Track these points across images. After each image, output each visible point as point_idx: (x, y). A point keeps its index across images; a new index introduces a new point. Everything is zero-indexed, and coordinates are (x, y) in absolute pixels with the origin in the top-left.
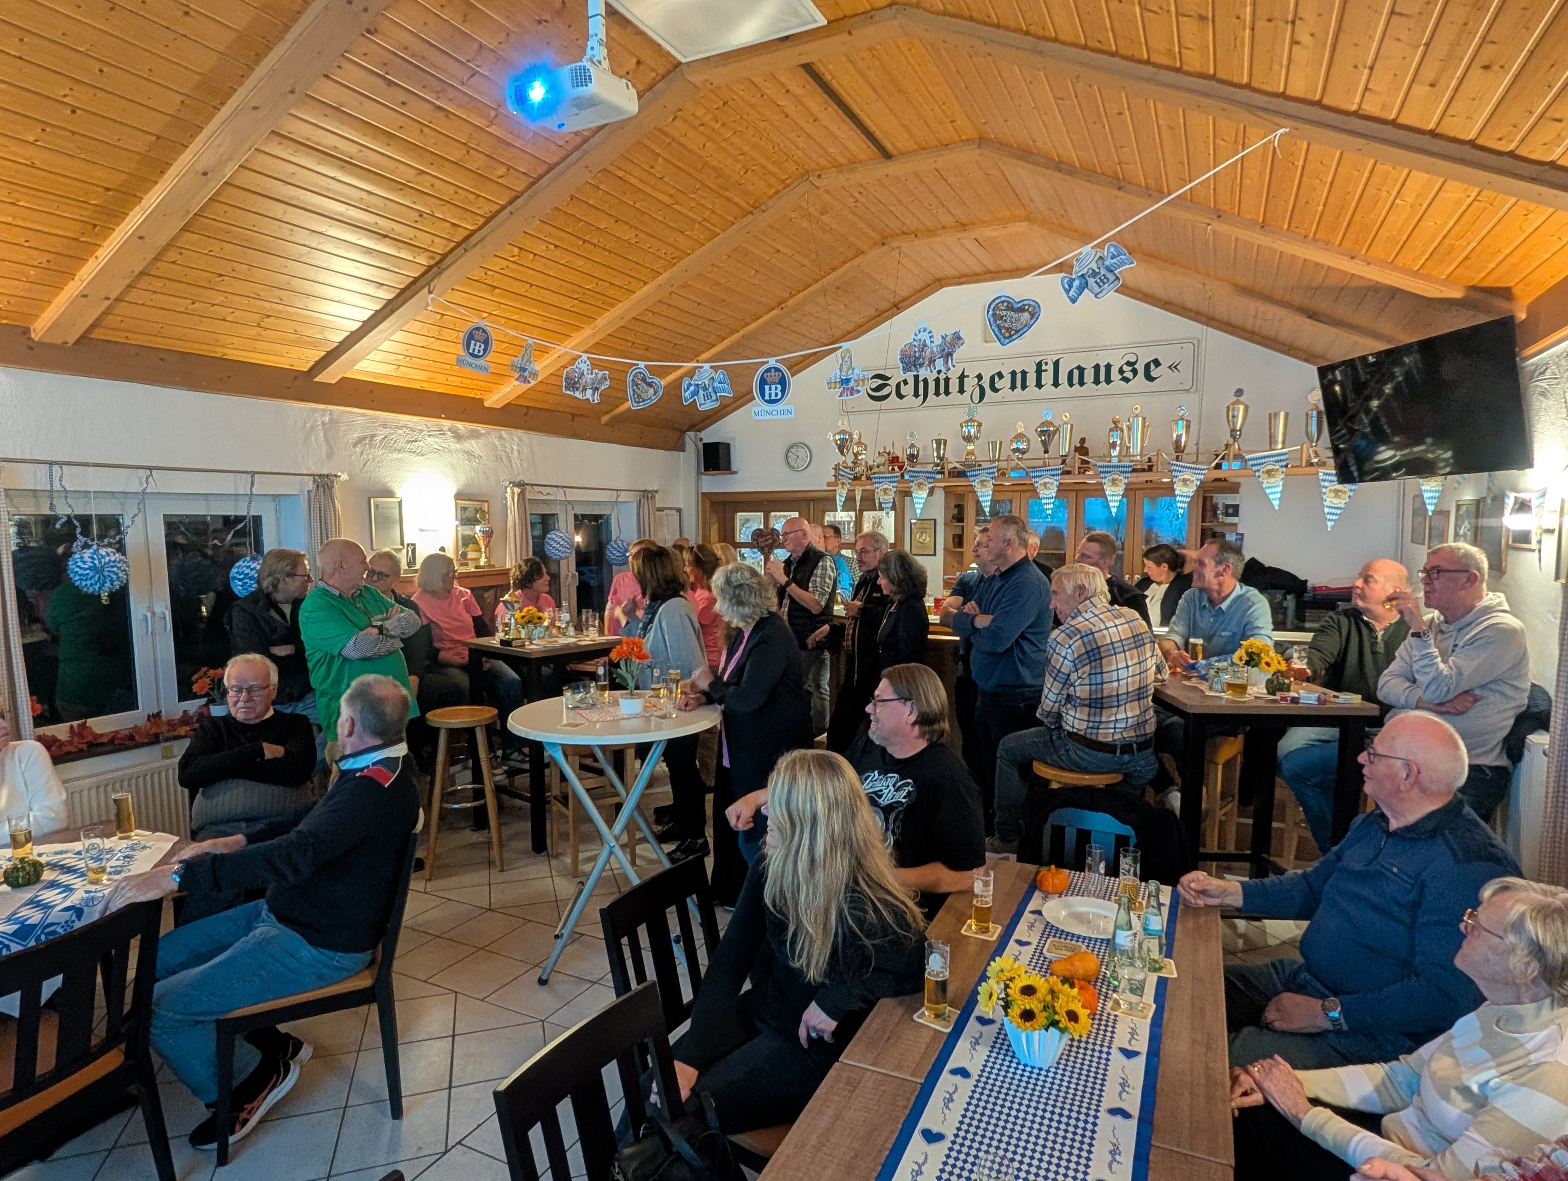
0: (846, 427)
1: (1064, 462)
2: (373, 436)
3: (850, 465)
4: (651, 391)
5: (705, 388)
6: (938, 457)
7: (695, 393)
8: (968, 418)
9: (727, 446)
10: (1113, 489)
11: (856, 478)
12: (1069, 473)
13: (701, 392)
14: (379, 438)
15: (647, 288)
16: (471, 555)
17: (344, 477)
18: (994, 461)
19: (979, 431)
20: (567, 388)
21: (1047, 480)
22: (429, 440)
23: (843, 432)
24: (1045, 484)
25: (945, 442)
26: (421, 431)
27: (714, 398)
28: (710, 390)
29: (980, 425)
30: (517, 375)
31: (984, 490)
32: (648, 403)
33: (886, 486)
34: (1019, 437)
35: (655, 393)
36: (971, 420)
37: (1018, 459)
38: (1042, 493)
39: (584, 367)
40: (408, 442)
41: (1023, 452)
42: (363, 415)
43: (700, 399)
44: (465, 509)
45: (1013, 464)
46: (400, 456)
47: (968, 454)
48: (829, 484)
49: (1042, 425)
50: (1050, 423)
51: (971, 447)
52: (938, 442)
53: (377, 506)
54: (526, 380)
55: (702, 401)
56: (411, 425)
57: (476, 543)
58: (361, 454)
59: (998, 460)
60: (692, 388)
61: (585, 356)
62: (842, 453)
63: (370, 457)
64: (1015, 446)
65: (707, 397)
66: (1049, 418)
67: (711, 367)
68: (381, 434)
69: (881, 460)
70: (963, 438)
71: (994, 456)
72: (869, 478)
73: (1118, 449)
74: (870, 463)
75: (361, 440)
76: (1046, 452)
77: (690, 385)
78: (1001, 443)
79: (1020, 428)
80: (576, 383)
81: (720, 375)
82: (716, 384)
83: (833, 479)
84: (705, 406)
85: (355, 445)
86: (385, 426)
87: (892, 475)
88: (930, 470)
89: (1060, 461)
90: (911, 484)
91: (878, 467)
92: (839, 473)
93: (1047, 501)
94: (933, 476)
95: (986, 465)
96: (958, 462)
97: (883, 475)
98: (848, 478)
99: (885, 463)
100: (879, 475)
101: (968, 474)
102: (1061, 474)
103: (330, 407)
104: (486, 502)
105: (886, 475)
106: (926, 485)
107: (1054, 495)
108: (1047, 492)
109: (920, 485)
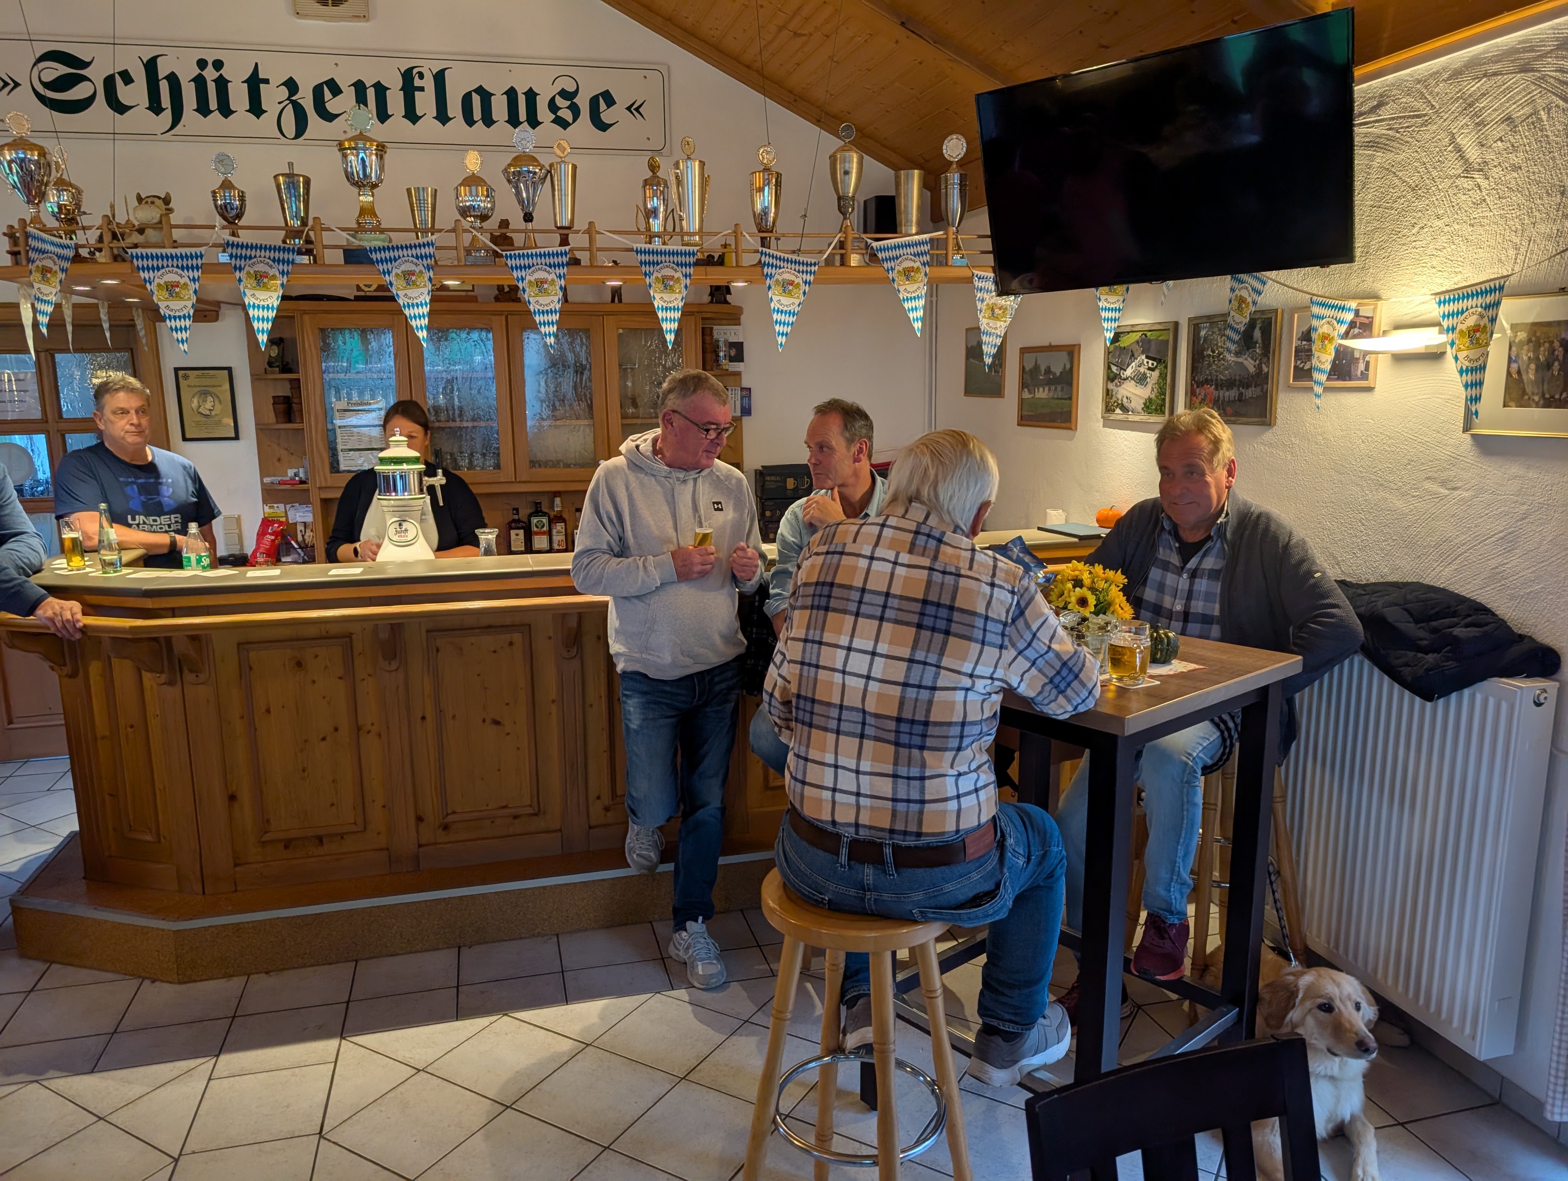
0: (26, 134)
1: (564, 242)
6: (296, 216)
10: (666, 297)
18: (424, 232)
21: (538, 276)
23: (21, 143)
24: (537, 284)
31: (411, 293)
34: (472, 183)
37: (475, 228)
41: (482, 215)
47: (363, 213)
49: (517, 161)
50: (532, 160)
51: (368, 199)
52: (292, 182)
59: (433, 231)
64: (464, 201)
71: (423, 220)
73: (661, 219)
76: (528, 217)
78: (435, 195)
79: (473, 167)
87: (183, 251)
88: (279, 243)
89: (557, 238)
90: (237, 274)
91: (141, 231)
92: (27, 244)
93: (545, 318)
94: (291, 257)
95: (409, 238)
96: (343, 229)
97: (159, 251)
98: (59, 257)
99: (160, 222)
100: (149, 251)
101: (374, 256)
102: (568, 264)
105: (172, 251)
106: (274, 277)
107: (558, 307)
108: (543, 300)
109: (260, 280)
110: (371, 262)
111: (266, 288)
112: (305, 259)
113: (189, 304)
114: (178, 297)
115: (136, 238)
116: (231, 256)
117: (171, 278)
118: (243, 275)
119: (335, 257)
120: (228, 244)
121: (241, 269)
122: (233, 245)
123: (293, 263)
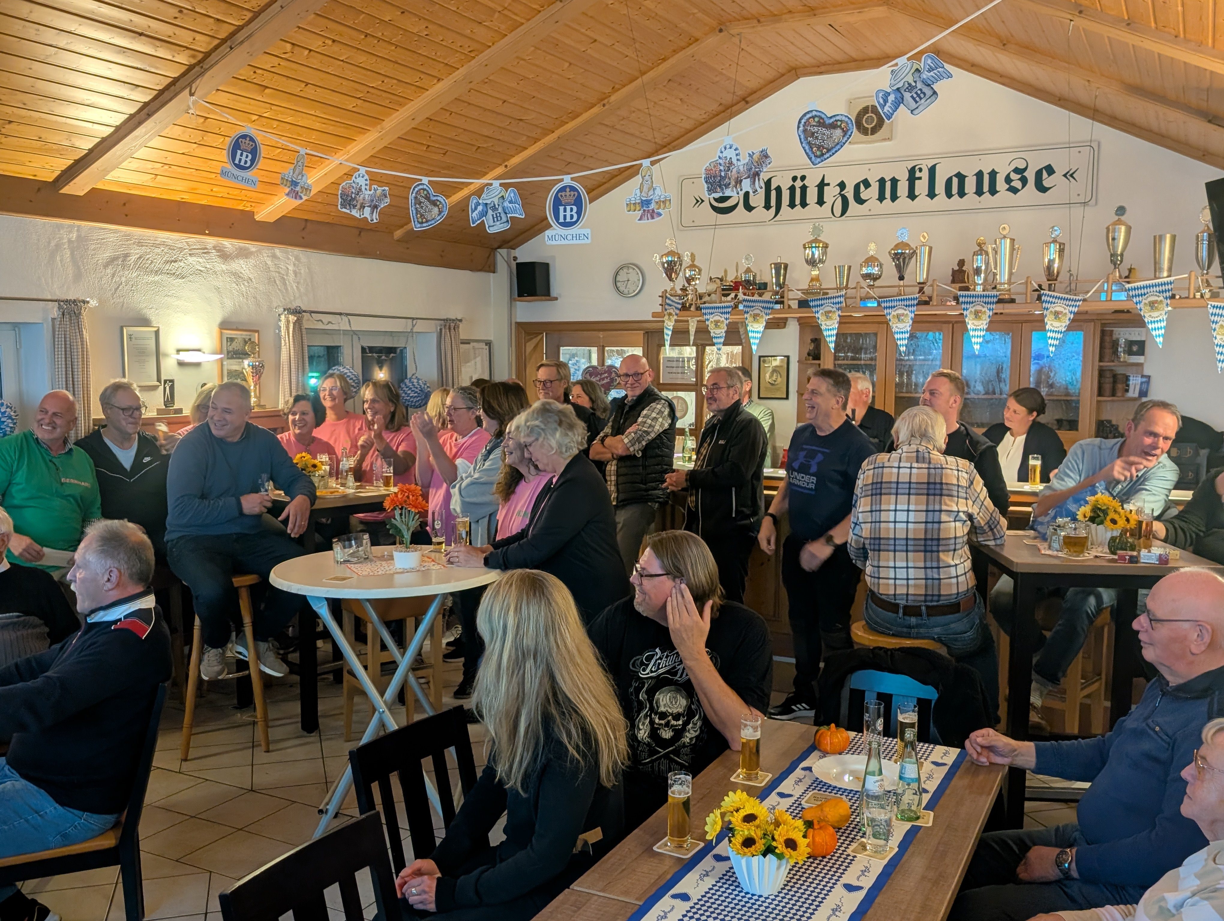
0: (673, 248)
1: (921, 290)
2: (126, 256)
3: (679, 292)
4: (436, 210)
5: (494, 208)
6: (778, 284)
7: (484, 214)
8: (812, 238)
9: (546, 267)
10: (976, 322)
11: (684, 308)
12: (926, 303)
13: (490, 212)
14: (133, 258)
15: (440, 85)
17: (93, 303)
18: (841, 289)
19: (825, 253)
20: (343, 206)
21: (900, 311)
22: (191, 259)
23: (671, 253)
24: (898, 316)
25: (786, 267)
26: (181, 249)
27: (504, 219)
28: (500, 210)
29: (826, 246)
30: (287, 190)
31: (828, 323)
32: (433, 224)
33: (717, 318)
34: (870, 260)
35: (440, 212)
36: (816, 241)
37: (870, 286)
38: (896, 326)
39: (362, 182)
40: (167, 262)
41: (875, 278)
42: (116, 231)
43: (488, 220)
44: (231, 340)
45: (863, 293)
46: (157, 278)
47: (812, 280)
48: (654, 315)
49: (897, 246)
50: (906, 245)
51: (815, 273)
52: (778, 267)
53: (130, 337)
54: (297, 196)
55: (492, 223)
56: (170, 242)
58: (113, 276)
59: (847, 288)
60: (480, 208)
61: (363, 170)
62: (671, 279)
63: (123, 279)
64: (865, 271)
65: (497, 218)
66: (906, 239)
67: (501, 185)
68: (136, 253)
69: (712, 287)
70: (807, 261)
71: (841, 283)
72: (698, 309)
73: (983, 275)
74: (701, 290)
75: (112, 260)
76: (901, 278)
77: (478, 204)
78: (850, 268)
79: (872, 250)
80: (353, 199)
81: (511, 194)
82: (507, 204)
83: (659, 309)
84: (495, 227)
85: (106, 266)
86: (140, 244)
87: (724, 304)
88: (768, 299)
89: (917, 289)
90: (746, 315)
92: (667, 302)
93: (901, 336)
94: (771, 305)
95: (832, 293)
96: (798, 290)
97: (714, 305)
98: (676, 308)
99: (717, 291)
100: (710, 305)
101: (811, 304)
102: (917, 305)
103: (77, 223)
104: (257, 331)
105: (719, 305)
106: (761, 316)
107: (909, 329)
108: (900, 325)
109: (755, 317)
110: (809, 307)
112: (778, 306)
113: (723, 331)
114: (719, 327)
116: (744, 306)
118: (748, 316)
119: (794, 305)
120: (743, 300)
121: (748, 313)
122: (746, 301)
123: (772, 308)
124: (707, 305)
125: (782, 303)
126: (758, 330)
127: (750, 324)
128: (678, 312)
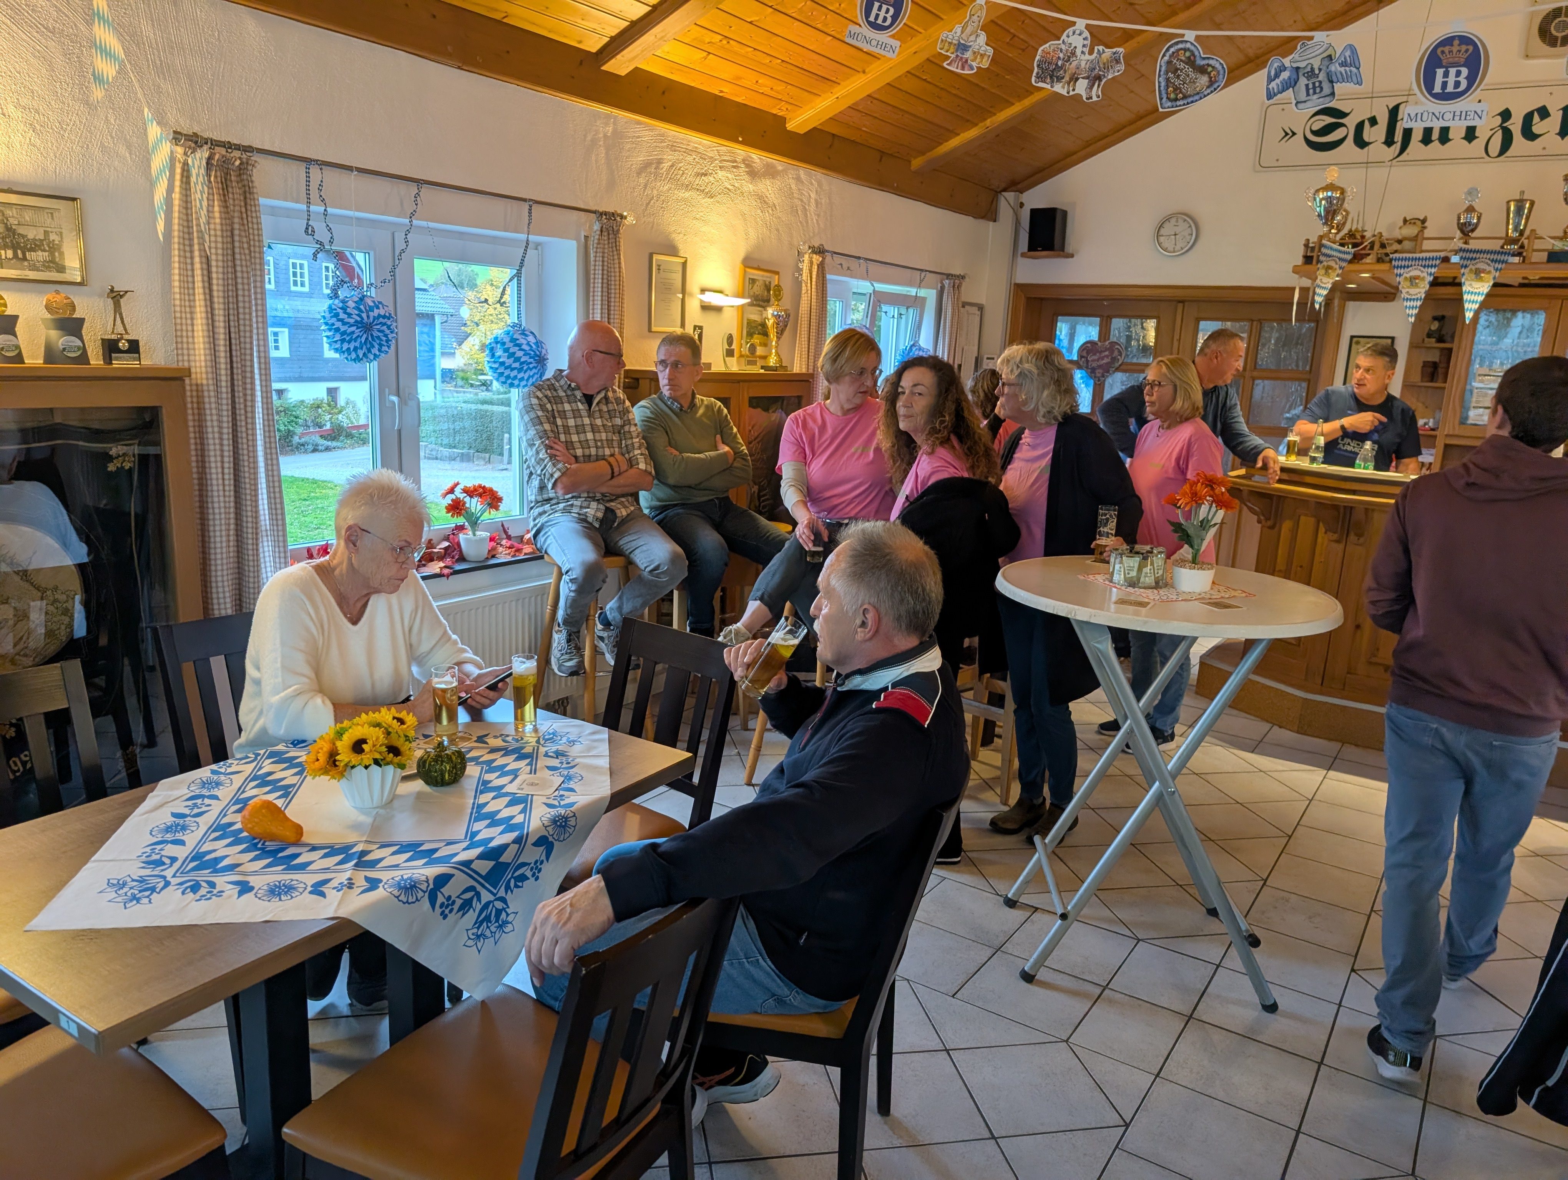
0: (1336, 181)
2: (659, 162)
6: (1517, 229)
9: (1064, 214)
14: (666, 166)
16: (760, 351)
17: (630, 220)
20: (1040, 78)
22: (721, 174)
23: (1330, 187)
25: (1532, 204)
26: (712, 159)
30: (951, 57)
40: (698, 175)
42: (652, 128)
44: (753, 281)
46: (687, 195)
52: (1519, 204)
53: (659, 268)
56: (702, 149)
57: (766, 334)
58: (645, 187)
61: (1082, 24)
63: (655, 193)
68: (669, 157)
74: (1385, 236)
75: (647, 165)
80: (1058, 69)
85: (639, 173)
86: (674, 148)
87: (1428, 255)
88: (1498, 248)
90: (1463, 271)
91: (1400, 242)
92: (1320, 250)
94: (1506, 258)
96: (1552, 238)
97: (1411, 255)
98: (1340, 259)
99: (1417, 236)
100: (1404, 255)
103: (616, 112)
104: (777, 273)
105: (1417, 255)
106: (1489, 272)
109: (1478, 273)
111: (1481, 279)
112: (1517, 260)
113: (1423, 291)
114: (1417, 286)
115: (1396, 246)
116: (1461, 258)
117: (1415, 273)
118: (1467, 271)
119: (1541, 258)
120: (1461, 250)
121: (1466, 267)
122: (1464, 250)
123: (1506, 262)
124: (1397, 255)
125: (1519, 254)
126: (1481, 290)
127: (1467, 283)
128: (1344, 264)
